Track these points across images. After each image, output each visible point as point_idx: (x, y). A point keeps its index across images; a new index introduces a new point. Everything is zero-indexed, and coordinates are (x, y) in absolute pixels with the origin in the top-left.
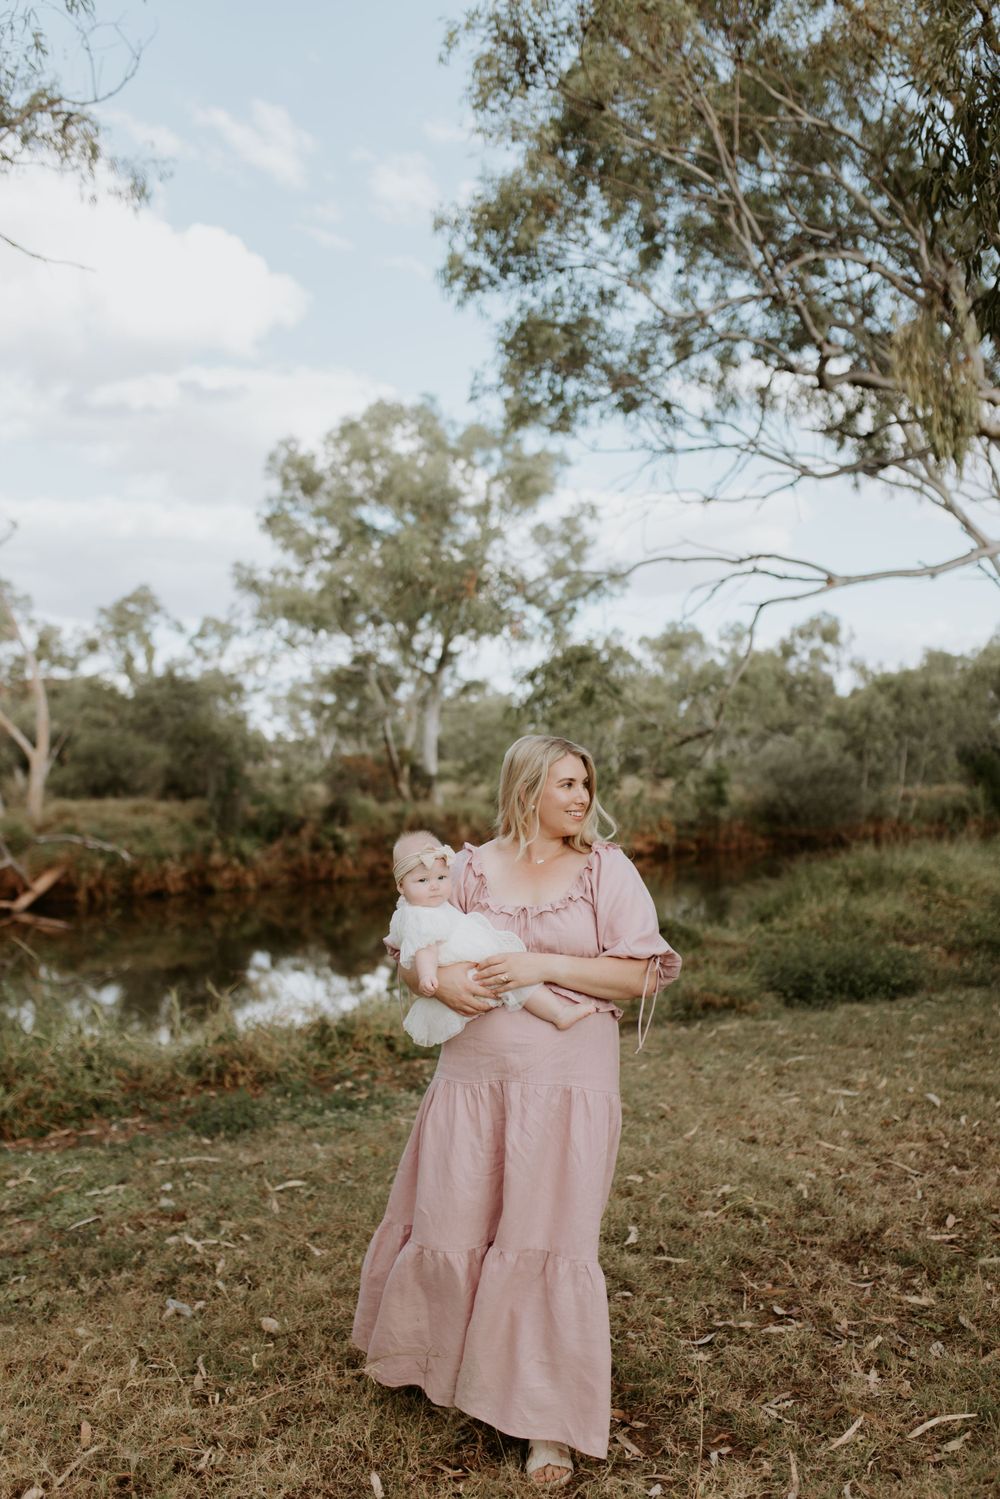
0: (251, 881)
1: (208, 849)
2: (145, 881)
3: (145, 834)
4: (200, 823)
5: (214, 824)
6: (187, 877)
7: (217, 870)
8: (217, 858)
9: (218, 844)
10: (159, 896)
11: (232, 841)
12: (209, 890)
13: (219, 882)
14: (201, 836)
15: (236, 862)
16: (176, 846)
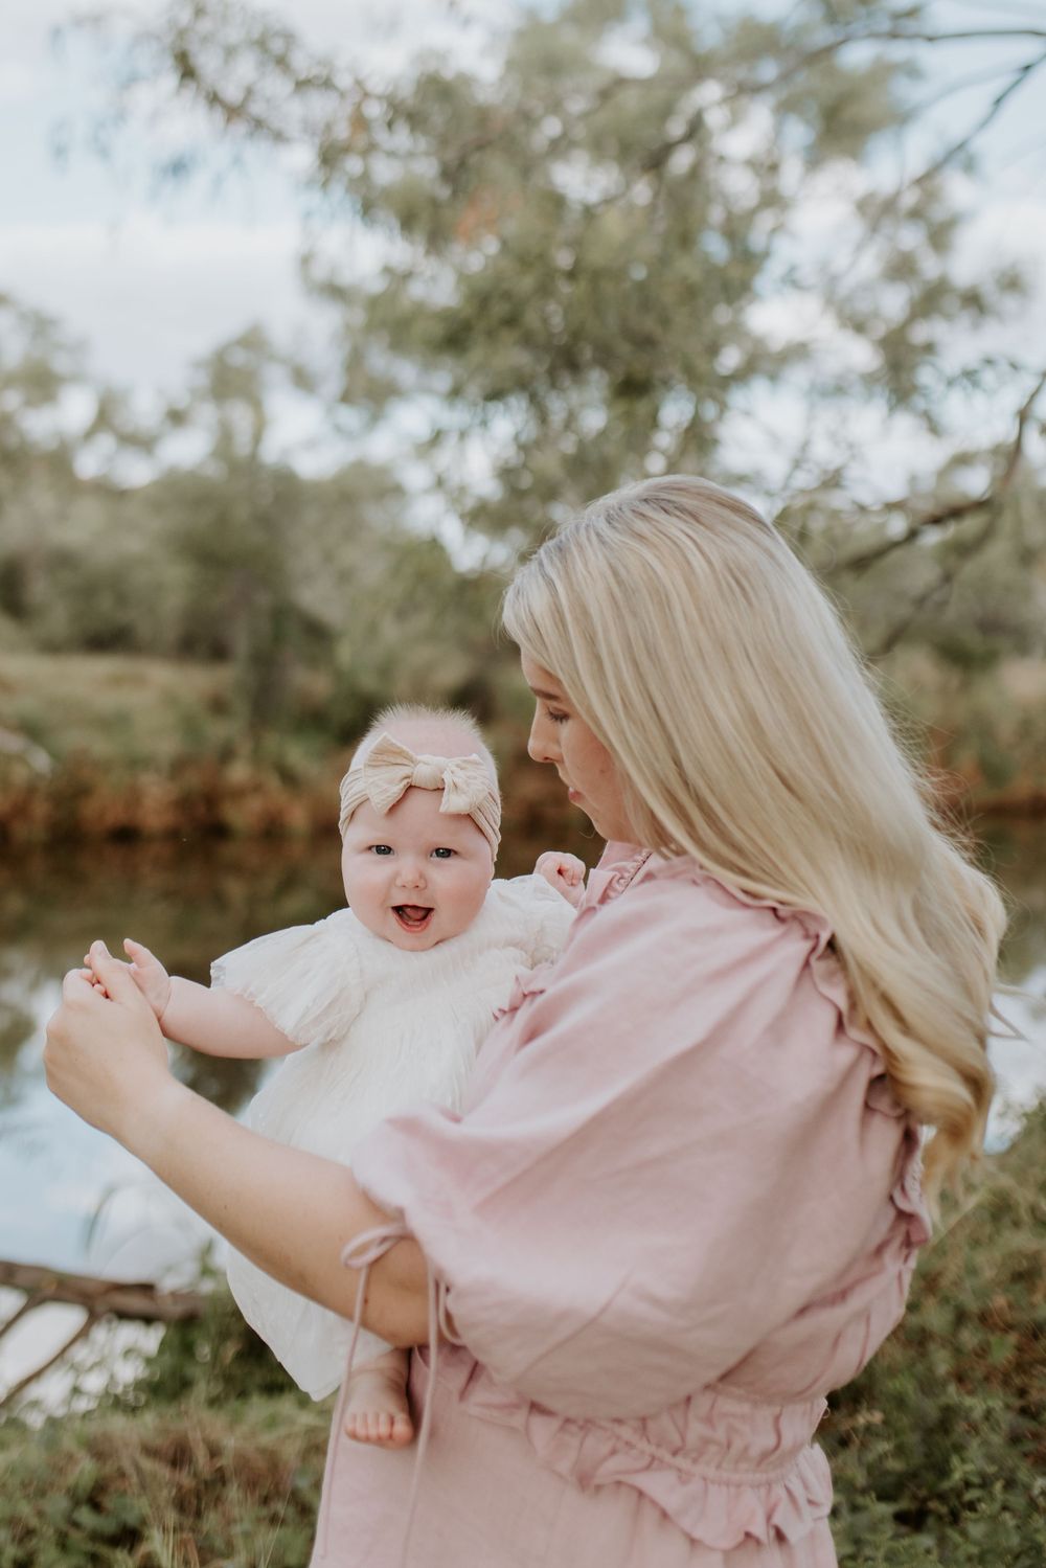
0: (298, 817)
1: (227, 755)
2: (103, 808)
3: (114, 723)
4: (218, 706)
5: (241, 708)
6: (184, 803)
7: (239, 794)
8: (239, 772)
9: (244, 748)
10: (126, 836)
11: (272, 741)
12: (218, 831)
13: (242, 815)
14: (219, 731)
15: (273, 783)
16: (167, 746)
